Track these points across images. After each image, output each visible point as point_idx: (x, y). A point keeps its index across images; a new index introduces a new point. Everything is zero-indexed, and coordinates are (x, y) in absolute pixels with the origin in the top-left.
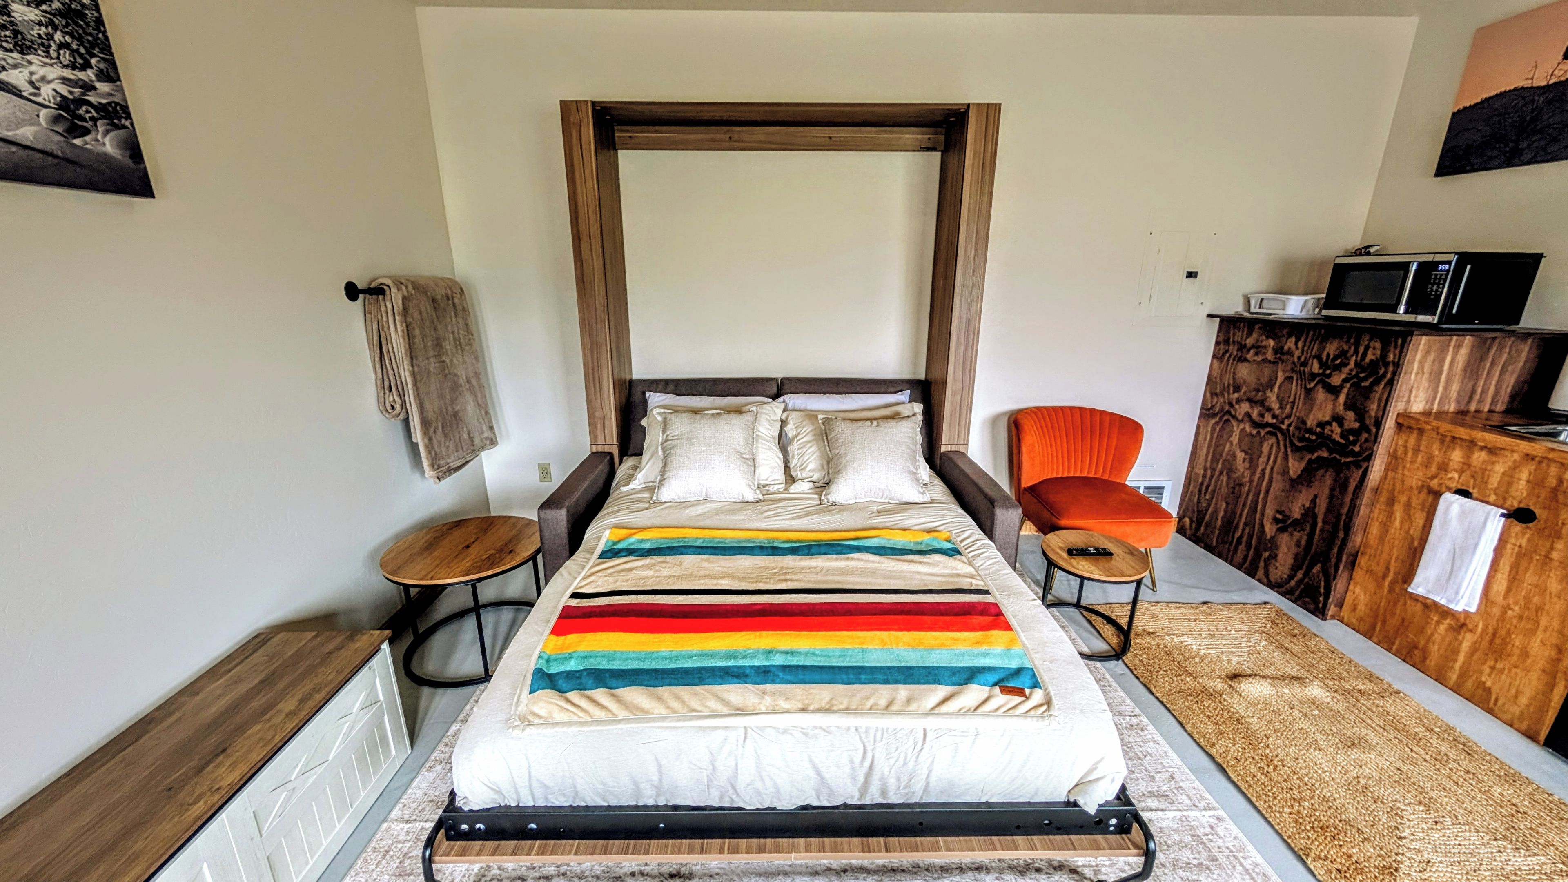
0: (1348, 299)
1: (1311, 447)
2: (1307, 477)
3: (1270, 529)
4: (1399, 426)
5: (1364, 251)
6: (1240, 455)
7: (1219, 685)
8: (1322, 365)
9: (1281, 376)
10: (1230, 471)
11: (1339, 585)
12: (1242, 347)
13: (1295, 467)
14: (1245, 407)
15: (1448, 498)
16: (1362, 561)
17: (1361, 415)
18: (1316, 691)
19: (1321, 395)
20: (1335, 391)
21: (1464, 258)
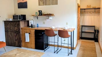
0: (15, 19)
1: (16, 32)
2: (16, 35)
3: (15, 41)
4: (21, 29)
5: (15, 14)
6: (10, 35)
7: (15, 56)
8: (15, 25)
9: (11, 26)
10: (10, 37)
11: (21, 44)
12: (7, 24)
13: (15, 35)
14: (9, 30)
15: (26, 33)
16: (22, 41)
17: (19, 28)
18: (22, 52)
19: (15, 27)
20: (16, 27)
21: (21, 15)
